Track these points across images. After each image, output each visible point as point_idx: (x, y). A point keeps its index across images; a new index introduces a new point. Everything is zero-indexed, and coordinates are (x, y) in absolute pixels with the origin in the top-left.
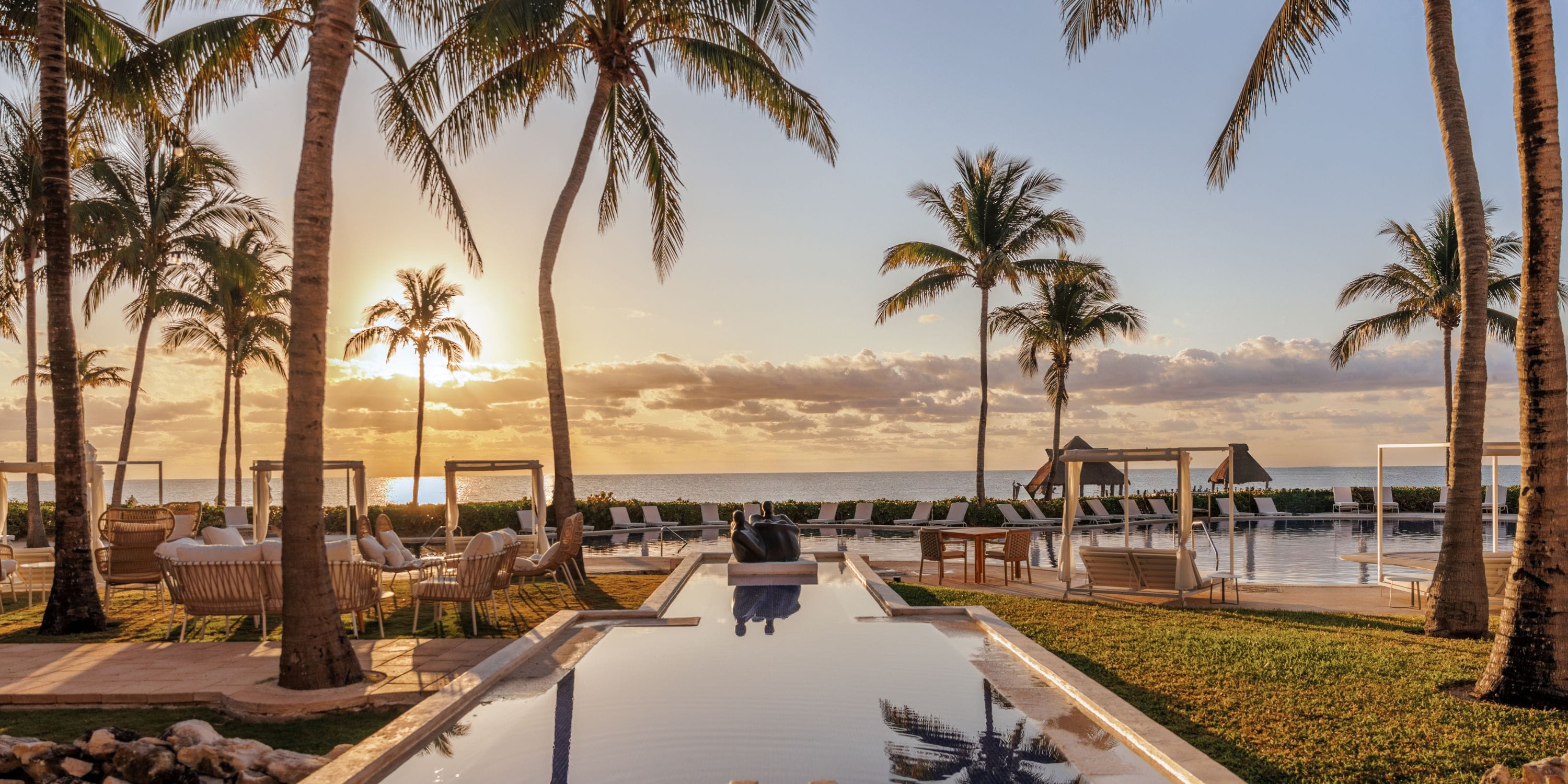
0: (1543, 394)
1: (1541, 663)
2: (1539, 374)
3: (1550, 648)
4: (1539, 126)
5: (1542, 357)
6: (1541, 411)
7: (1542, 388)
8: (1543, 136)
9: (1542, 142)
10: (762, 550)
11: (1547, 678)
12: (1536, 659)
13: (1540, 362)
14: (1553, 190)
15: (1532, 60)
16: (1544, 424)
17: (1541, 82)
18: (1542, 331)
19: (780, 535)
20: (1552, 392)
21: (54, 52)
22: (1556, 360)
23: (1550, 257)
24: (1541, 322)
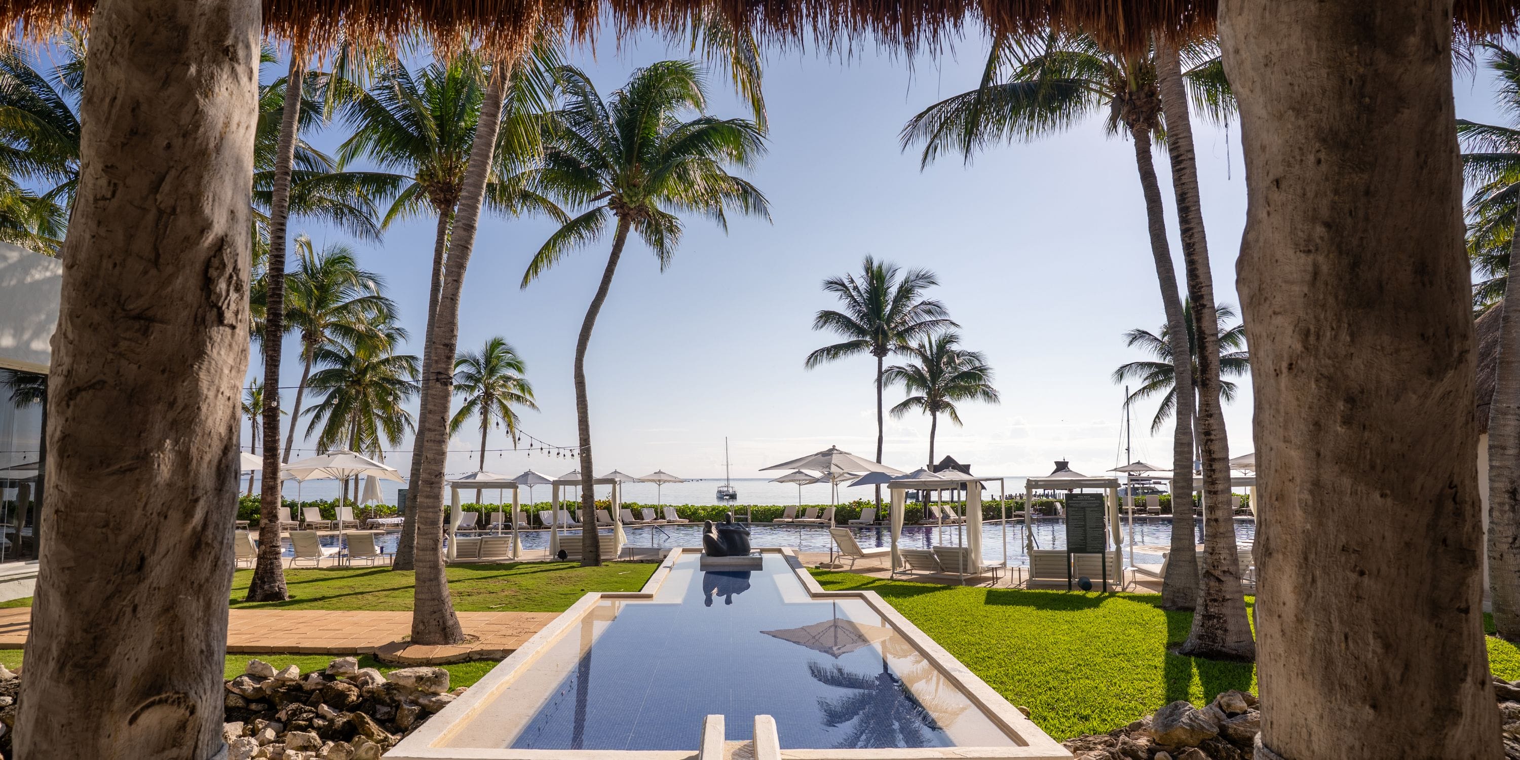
0: (1214, 460)
1: (1219, 632)
2: (1212, 448)
3: (1225, 622)
4: (1202, 297)
5: (1212, 437)
6: (1214, 471)
7: (1214, 456)
8: (1205, 303)
9: (1204, 306)
10: (724, 547)
11: (1224, 641)
12: (1217, 629)
13: (1212, 441)
14: (1213, 335)
15: (1195, 258)
16: (1216, 479)
17: (1200, 272)
18: (1212, 421)
19: (736, 537)
20: (1220, 459)
21: (280, 227)
22: (1221, 439)
23: (1213, 375)
24: (1211, 416)
